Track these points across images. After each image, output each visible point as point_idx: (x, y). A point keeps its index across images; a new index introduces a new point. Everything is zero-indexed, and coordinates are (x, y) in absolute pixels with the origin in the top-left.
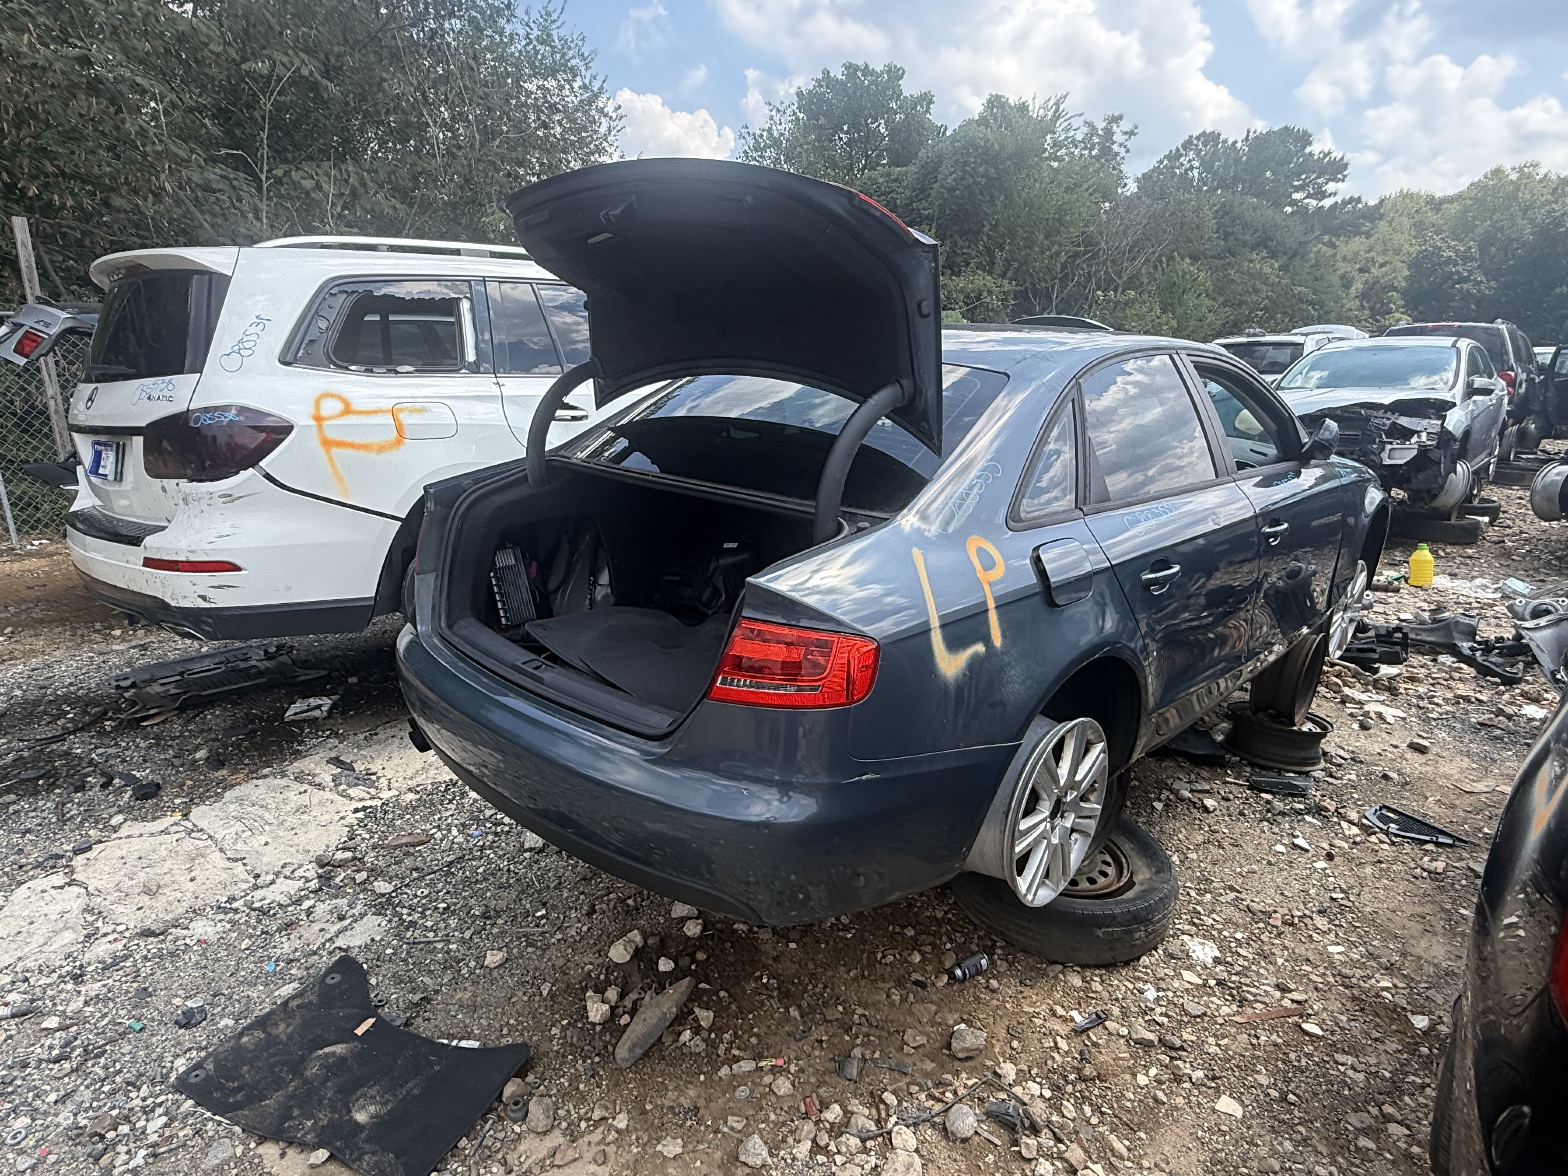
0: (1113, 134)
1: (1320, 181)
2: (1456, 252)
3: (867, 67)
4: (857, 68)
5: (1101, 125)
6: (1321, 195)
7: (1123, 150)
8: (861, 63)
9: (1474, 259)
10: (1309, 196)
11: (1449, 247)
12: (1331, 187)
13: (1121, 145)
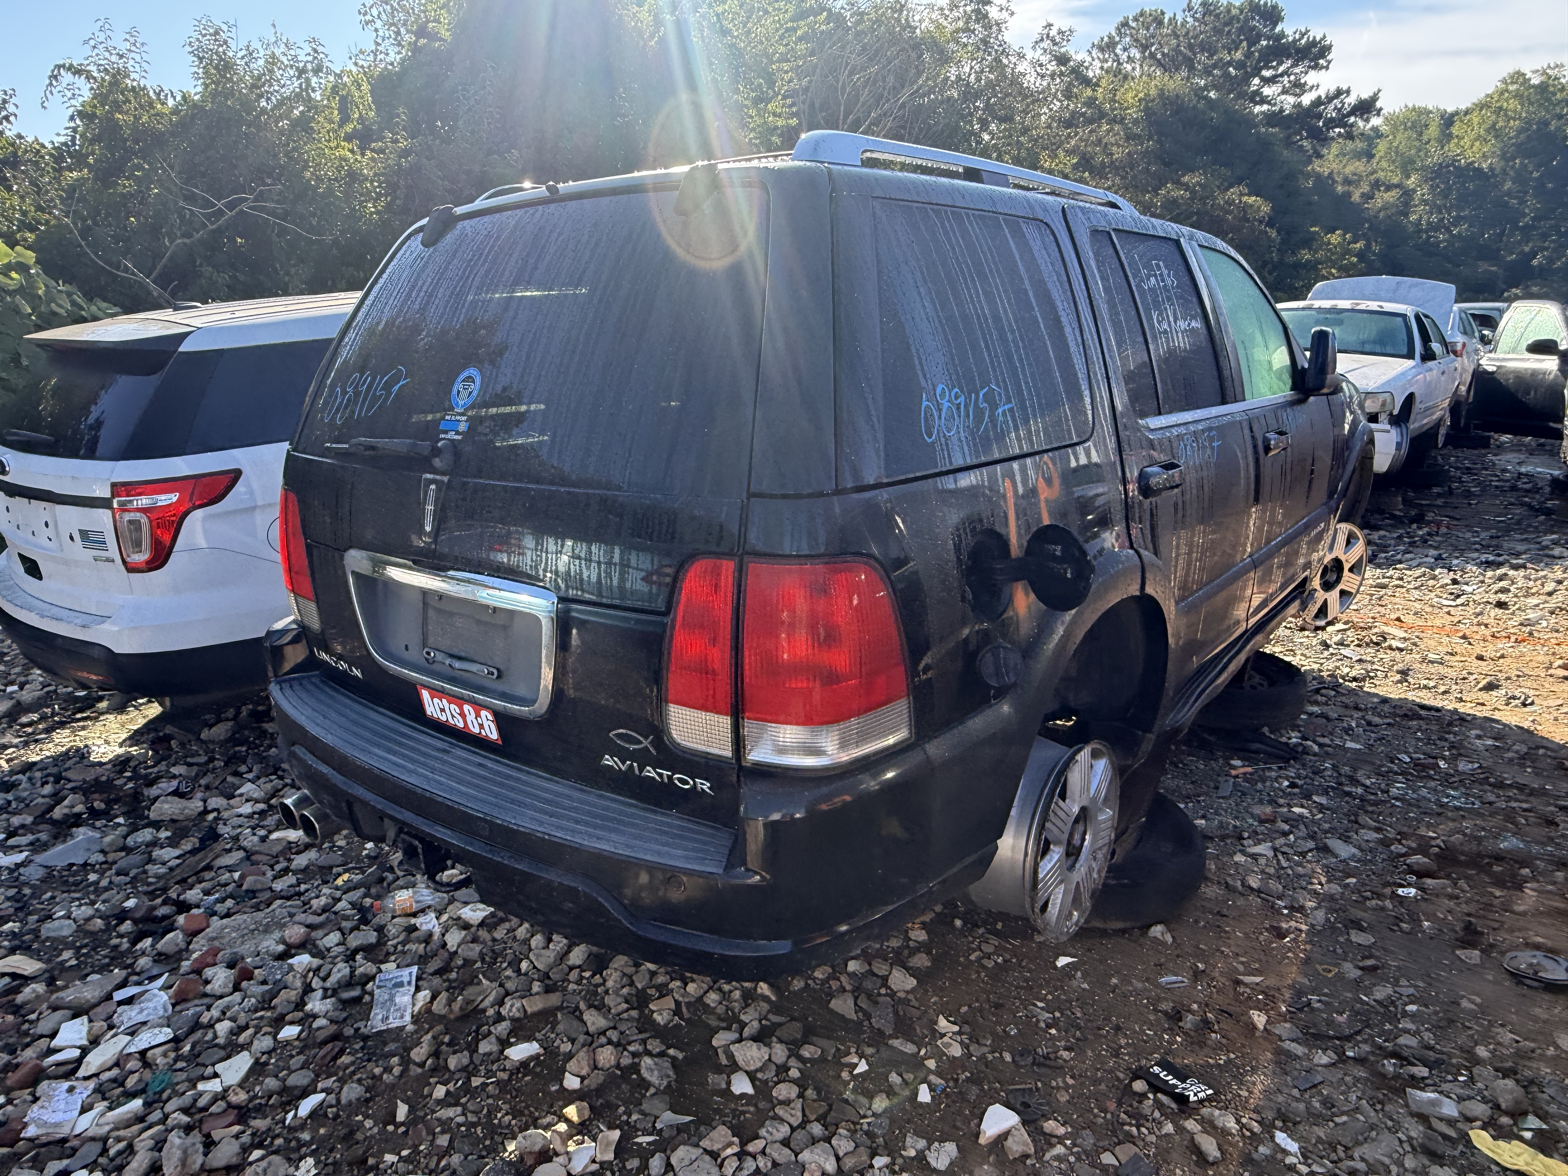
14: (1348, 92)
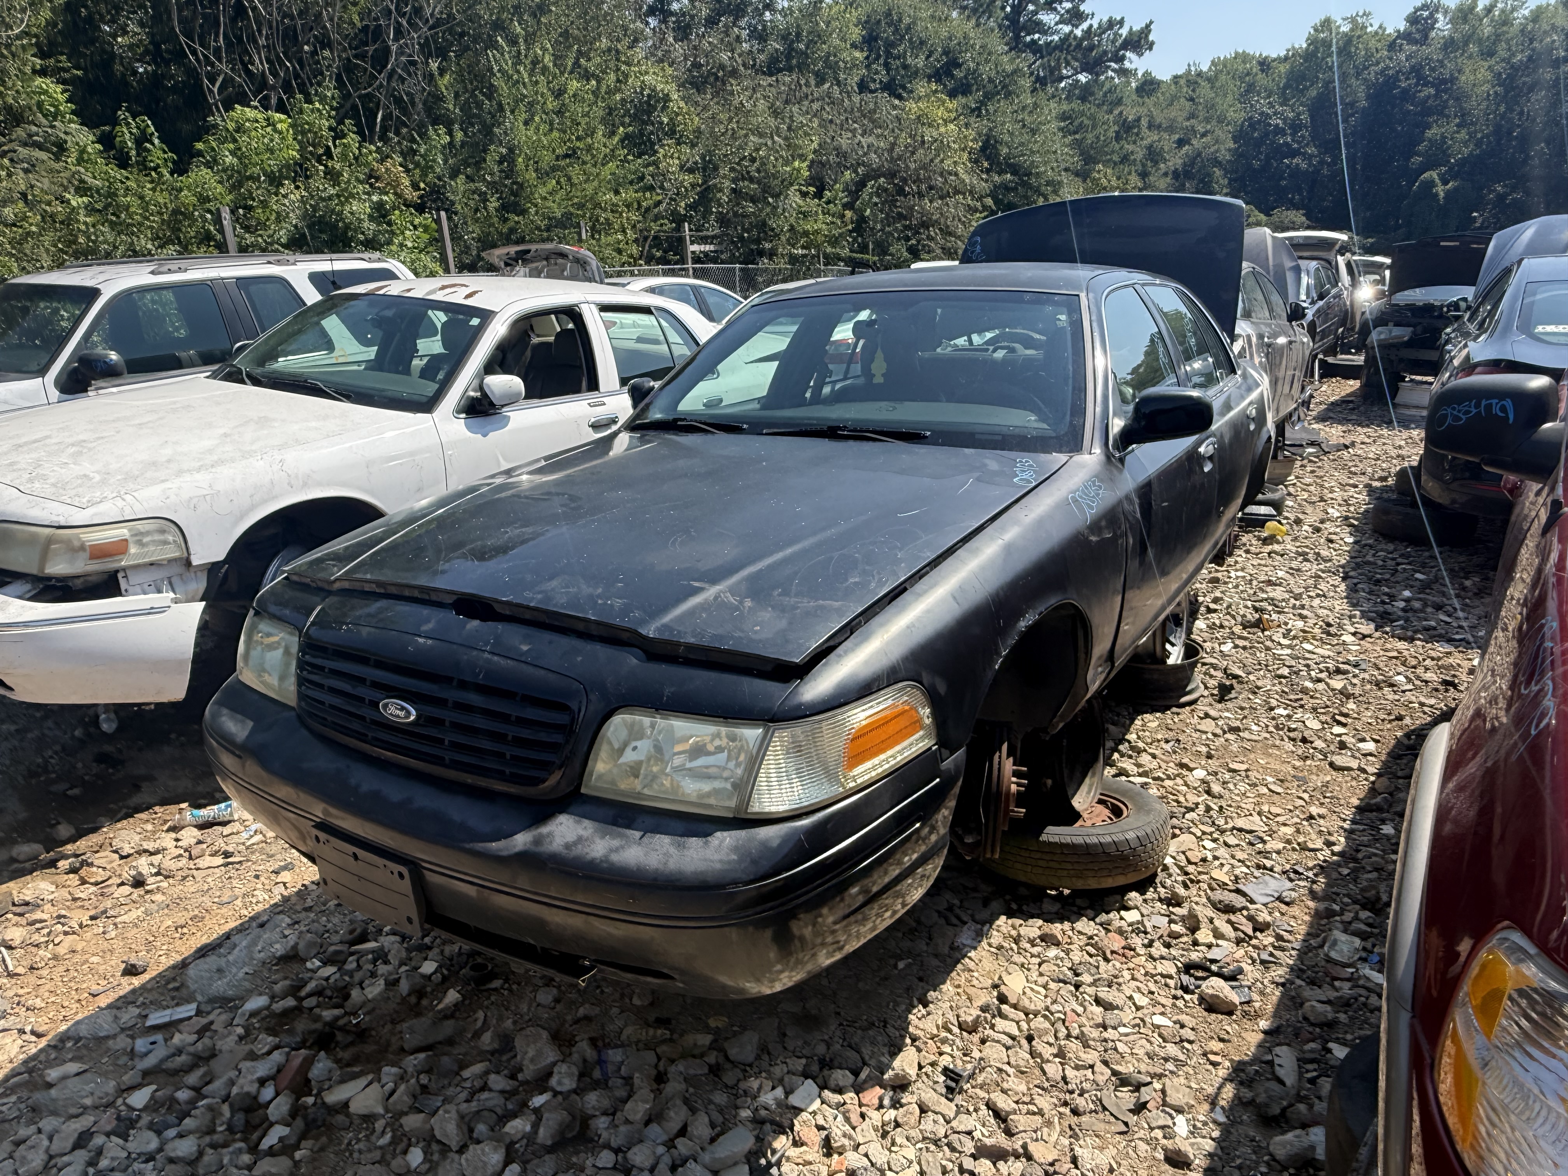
14: (1121, 22)
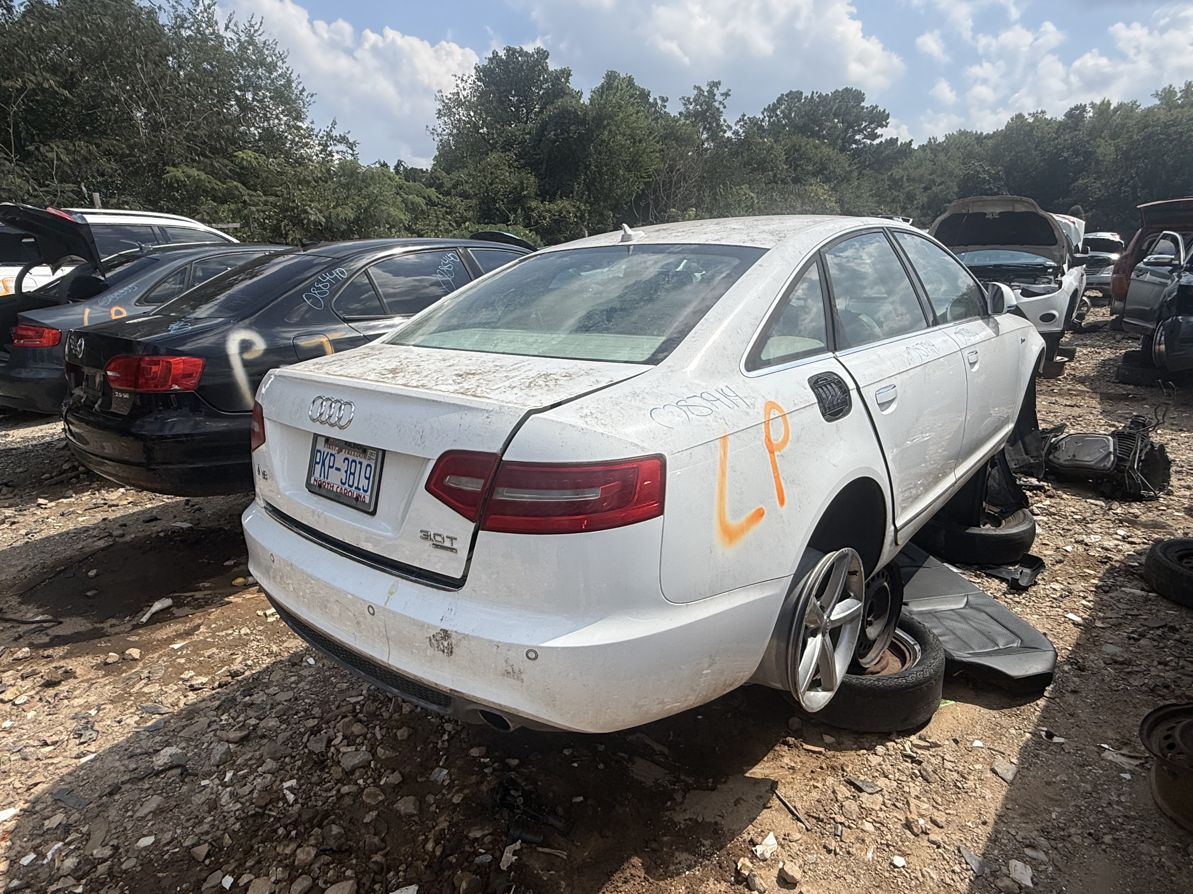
0: (715, 95)
1: (873, 126)
2: (989, 174)
3: (521, 49)
4: (514, 51)
5: (706, 88)
6: (874, 136)
7: (721, 107)
8: (517, 48)
9: (1000, 179)
10: (866, 137)
11: (984, 171)
12: (879, 131)
13: (720, 103)
